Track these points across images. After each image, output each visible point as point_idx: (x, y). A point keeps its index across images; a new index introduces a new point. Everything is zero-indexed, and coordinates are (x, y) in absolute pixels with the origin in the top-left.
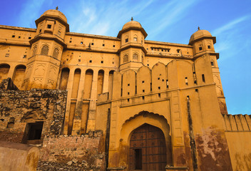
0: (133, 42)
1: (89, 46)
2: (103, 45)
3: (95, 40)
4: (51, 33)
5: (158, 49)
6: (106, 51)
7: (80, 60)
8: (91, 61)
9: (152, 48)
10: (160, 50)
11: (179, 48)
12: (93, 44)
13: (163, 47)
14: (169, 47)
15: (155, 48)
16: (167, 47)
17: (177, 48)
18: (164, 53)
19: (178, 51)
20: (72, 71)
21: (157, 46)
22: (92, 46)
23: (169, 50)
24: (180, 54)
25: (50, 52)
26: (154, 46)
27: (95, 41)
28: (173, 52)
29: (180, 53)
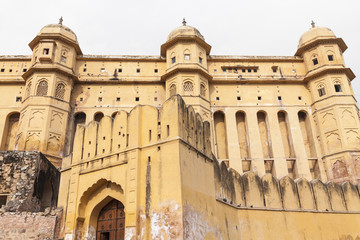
0: (183, 62)
1: (115, 75)
2: (138, 71)
3: (123, 64)
4: (49, 61)
5: (236, 69)
6: (143, 79)
7: (101, 99)
8: (118, 99)
9: (224, 69)
10: (240, 72)
11: (276, 64)
12: (120, 71)
13: (246, 65)
14: (256, 64)
15: (230, 68)
16: (252, 65)
17: (271, 65)
18: (247, 76)
19: (275, 69)
20: (90, 117)
21: (232, 65)
22: (119, 74)
23: (256, 69)
24: (277, 76)
25: (51, 91)
26: (227, 65)
27: (124, 66)
28: (265, 71)
29: (278, 74)
